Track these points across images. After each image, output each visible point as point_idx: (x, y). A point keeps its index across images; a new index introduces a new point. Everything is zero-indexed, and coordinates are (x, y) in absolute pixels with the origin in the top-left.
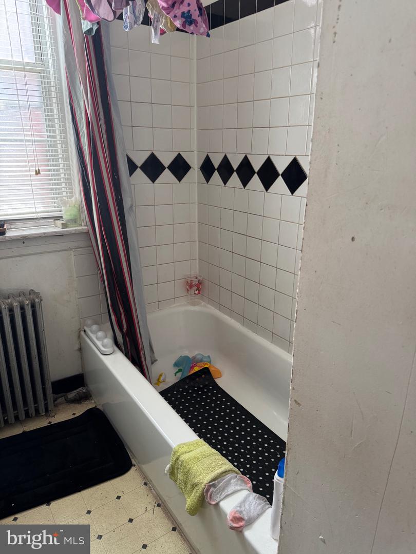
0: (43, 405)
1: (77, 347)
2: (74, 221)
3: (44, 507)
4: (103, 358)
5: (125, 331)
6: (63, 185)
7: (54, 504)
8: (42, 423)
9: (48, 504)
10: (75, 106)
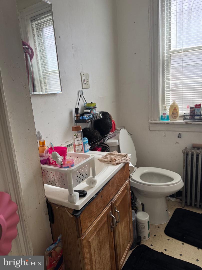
9: (198, 248)
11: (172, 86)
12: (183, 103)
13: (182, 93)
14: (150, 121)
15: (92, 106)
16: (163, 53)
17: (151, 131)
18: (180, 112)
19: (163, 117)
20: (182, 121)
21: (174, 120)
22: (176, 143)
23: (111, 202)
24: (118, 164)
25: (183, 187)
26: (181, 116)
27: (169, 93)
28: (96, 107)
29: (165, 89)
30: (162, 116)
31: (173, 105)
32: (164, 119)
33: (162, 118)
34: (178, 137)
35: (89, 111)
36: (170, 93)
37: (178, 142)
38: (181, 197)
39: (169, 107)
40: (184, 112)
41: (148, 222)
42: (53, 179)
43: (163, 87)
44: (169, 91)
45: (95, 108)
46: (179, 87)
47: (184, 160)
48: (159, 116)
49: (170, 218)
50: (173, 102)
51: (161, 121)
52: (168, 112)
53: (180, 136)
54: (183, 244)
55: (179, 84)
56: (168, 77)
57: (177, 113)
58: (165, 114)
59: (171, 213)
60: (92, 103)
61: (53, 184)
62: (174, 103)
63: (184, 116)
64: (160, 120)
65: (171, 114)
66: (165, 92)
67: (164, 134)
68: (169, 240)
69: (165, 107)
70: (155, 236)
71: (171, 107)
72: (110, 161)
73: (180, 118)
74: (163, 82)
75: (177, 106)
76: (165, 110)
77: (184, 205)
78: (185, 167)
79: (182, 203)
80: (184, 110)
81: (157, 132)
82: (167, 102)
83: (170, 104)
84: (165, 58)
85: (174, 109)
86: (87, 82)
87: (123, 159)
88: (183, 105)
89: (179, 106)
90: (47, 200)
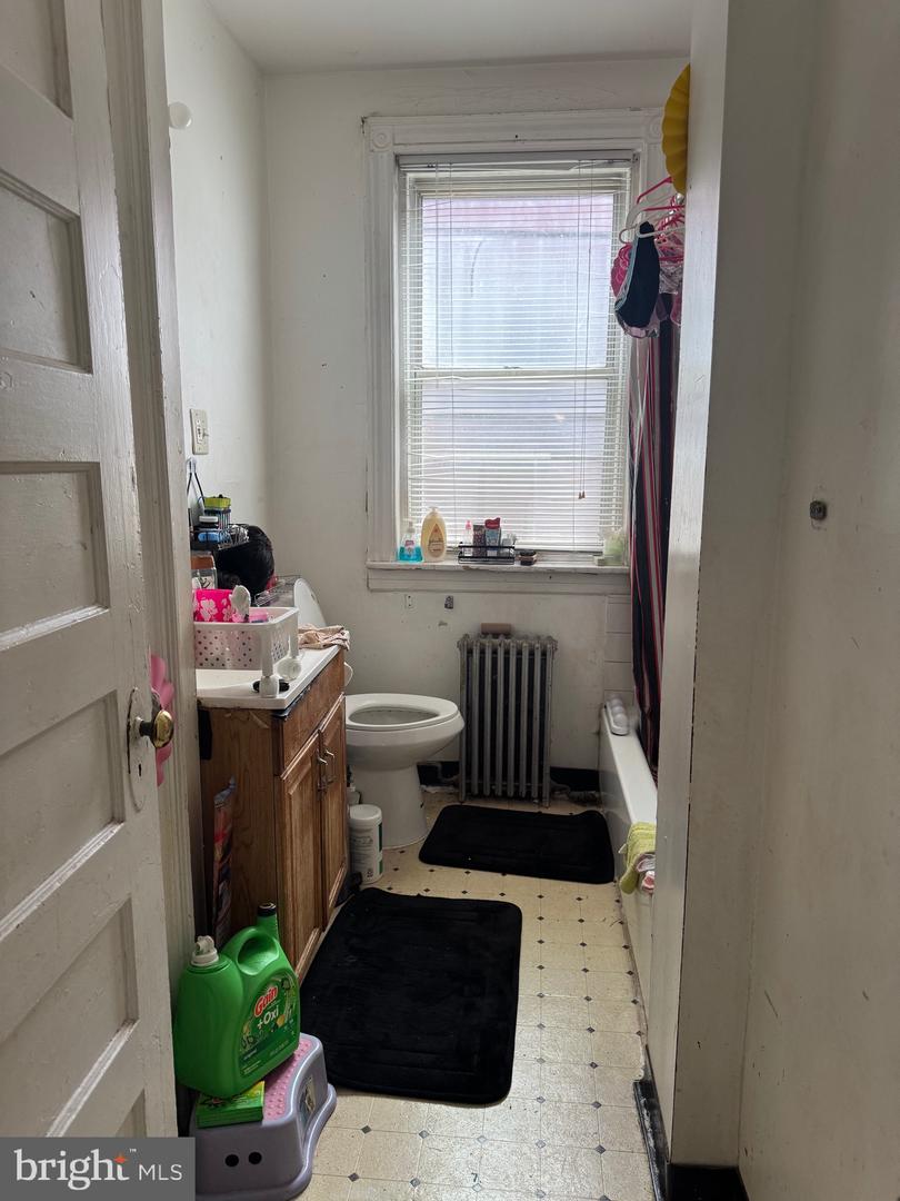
0: (536, 789)
1: (595, 730)
2: (618, 558)
3: (499, 875)
4: (611, 737)
5: (647, 709)
6: (614, 507)
7: (509, 878)
8: (533, 809)
9: (504, 875)
10: (634, 416)
11: (426, 466)
12: (455, 515)
13: (454, 487)
14: (369, 563)
15: (223, 506)
16: (402, 374)
17: (372, 591)
18: (448, 539)
19: (406, 552)
20: (454, 563)
21: (434, 559)
22: (440, 625)
23: (319, 732)
24: (326, 646)
25: (461, 733)
26: (451, 551)
27: (417, 487)
28: (229, 511)
29: (409, 475)
30: (402, 549)
31: (430, 520)
32: (409, 556)
33: (402, 554)
34: (446, 606)
35: (216, 519)
36: (420, 487)
37: (444, 620)
38: (455, 778)
39: (421, 525)
40: (459, 539)
41: (380, 826)
42: (217, 653)
43: (404, 468)
44: (419, 480)
45: (227, 511)
46: (446, 470)
47: (462, 666)
48: (396, 549)
49: (430, 830)
50: (431, 510)
51: (402, 563)
52: (417, 539)
53: (449, 604)
54: (467, 873)
55: (444, 465)
56: (415, 440)
57: (441, 540)
58: (412, 542)
59: (432, 821)
60: (221, 496)
61: (218, 664)
62: (433, 514)
63: (459, 552)
64: (396, 560)
65: (427, 543)
66: (409, 482)
67: (409, 601)
68: (432, 871)
69: (411, 524)
70: (396, 869)
71: (427, 522)
72: (306, 643)
73: (450, 556)
74: (404, 454)
75: (441, 521)
76: (411, 531)
77: (464, 795)
78: (465, 686)
79: (457, 795)
80: (458, 534)
81: (391, 594)
82: (413, 510)
83: (423, 517)
84: (408, 390)
85: (435, 532)
86: (204, 435)
87: (336, 636)
88: (455, 521)
89: (447, 524)
90: (199, 702)
